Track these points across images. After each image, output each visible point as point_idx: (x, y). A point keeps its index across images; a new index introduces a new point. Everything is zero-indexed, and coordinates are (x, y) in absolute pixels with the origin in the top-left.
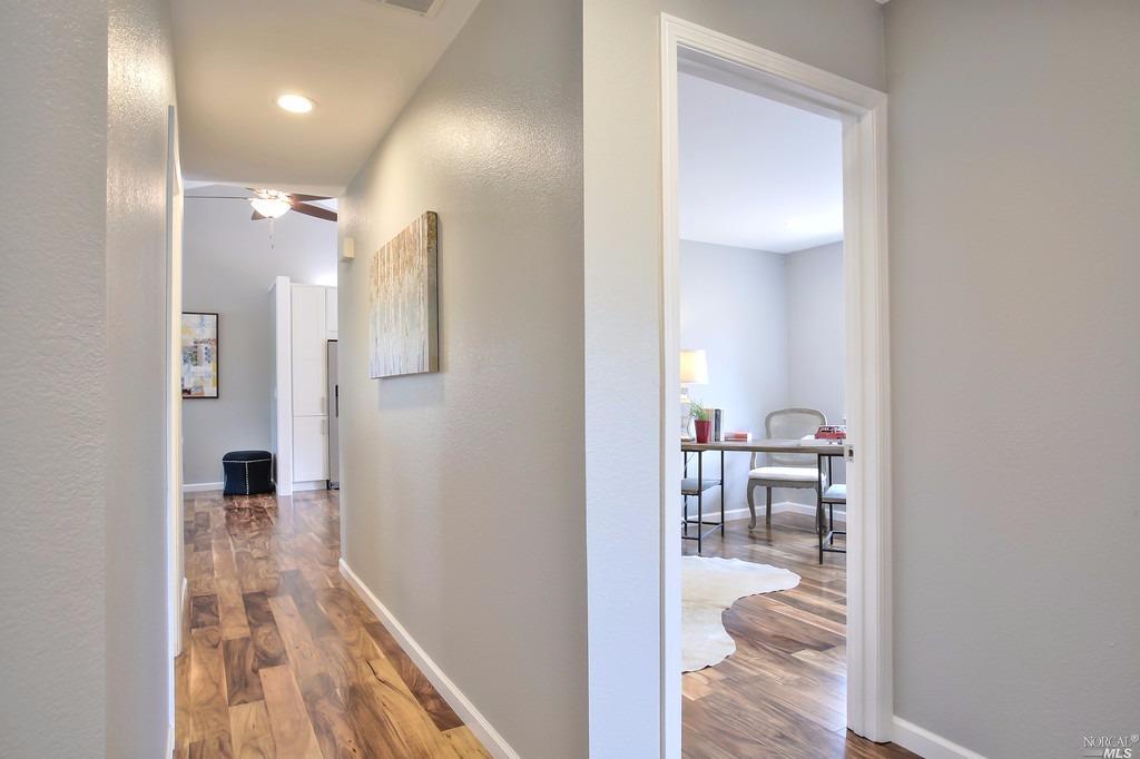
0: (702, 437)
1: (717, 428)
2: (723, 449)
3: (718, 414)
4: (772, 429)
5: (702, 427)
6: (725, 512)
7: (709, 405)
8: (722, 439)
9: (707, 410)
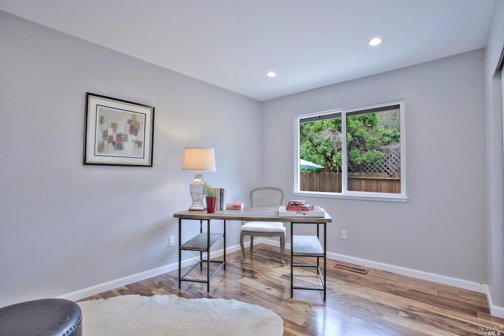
0: (210, 209)
1: (221, 201)
2: (225, 219)
3: (222, 192)
4: (254, 199)
5: (211, 201)
6: (226, 249)
7: (215, 185)
8: (225, 208)
9: (215, 189)
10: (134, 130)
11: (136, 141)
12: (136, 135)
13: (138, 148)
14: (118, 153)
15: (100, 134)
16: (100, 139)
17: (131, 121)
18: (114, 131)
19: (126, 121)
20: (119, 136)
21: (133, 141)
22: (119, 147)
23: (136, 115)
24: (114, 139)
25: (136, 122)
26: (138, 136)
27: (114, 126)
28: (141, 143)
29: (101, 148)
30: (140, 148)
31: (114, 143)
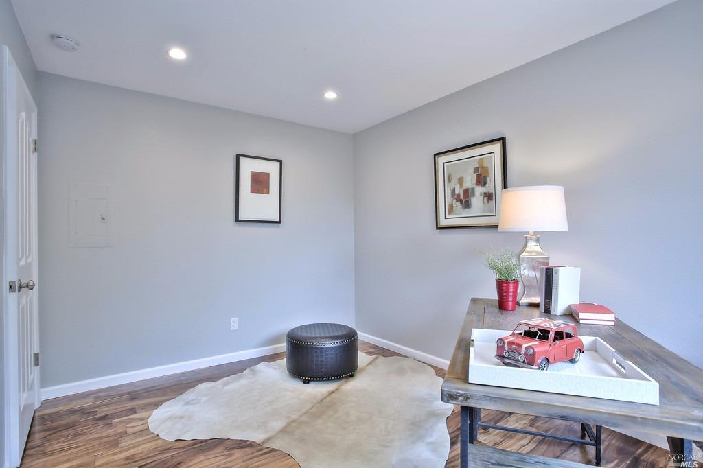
10: (482, 180)
11: (485, 193)
12: (485, 185)
13: (488, 202)
14: (466, 213)
15: (448, 193)
16: (449, 199)
17: (478, 168)
18: (461, 186)
19: (472, 171)
20: (466, 192)
21: (481, 194)
22: (467, 205)
23: (483, 158)
24: (462, 197)
25: (483, 167)
26: (487, 185)
27: (461, 181)
28: (492, 194)
29: (451, 209)
30: (491, 202)
31: (461, 201)
